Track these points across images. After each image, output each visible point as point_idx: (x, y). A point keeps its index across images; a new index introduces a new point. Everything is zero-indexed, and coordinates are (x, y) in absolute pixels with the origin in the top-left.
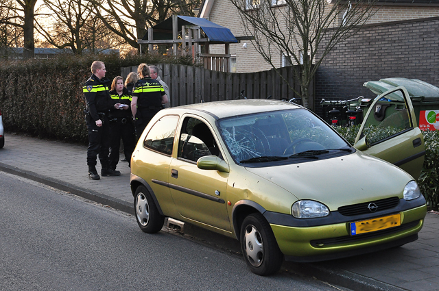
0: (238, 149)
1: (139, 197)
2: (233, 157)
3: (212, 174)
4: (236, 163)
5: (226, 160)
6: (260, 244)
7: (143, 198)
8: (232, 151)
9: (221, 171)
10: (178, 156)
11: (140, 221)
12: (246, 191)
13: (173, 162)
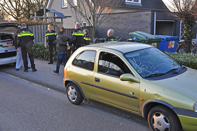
0: (141, 69)
1: (70, 88)
2: (140, 74)
3: (126, 83)
4: (143, 78)
5: (136, 76)
6: (168, 124)
7: (72, 88)
8: (138, 71)
9: (132, 81)
10: (98, 71)
11: (70, 99)
12: (156, 94)
13: (95, 74)
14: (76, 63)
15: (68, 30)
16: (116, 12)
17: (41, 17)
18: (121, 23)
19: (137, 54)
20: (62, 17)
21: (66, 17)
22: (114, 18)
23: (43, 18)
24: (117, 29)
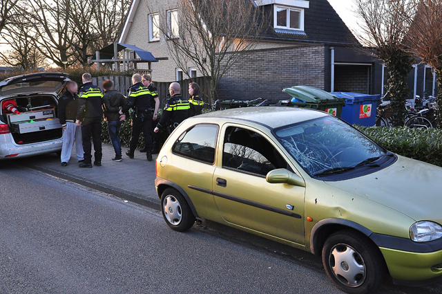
0: (307, 160)
1: (169, 199)
2: (306, 170)
3: (279, 188)
4: (312, 177)
5: (298, 173)
6: (361, 266)
7: (173, 200)
8: (301, 163)
9: (289, 183)
10: (223, 165)
11: (169, 220)
12: (337, 208)
13: (217, 171)
14: (179, 149)
15: (162, 85)
16: (257, 48)
17: (108, 60)
18: (267, 70)
19: (300, 131)
20: (149, 59)
21: (157, 60)
22: (252, 61)
23: (113, 62)
24: (257, 81)
